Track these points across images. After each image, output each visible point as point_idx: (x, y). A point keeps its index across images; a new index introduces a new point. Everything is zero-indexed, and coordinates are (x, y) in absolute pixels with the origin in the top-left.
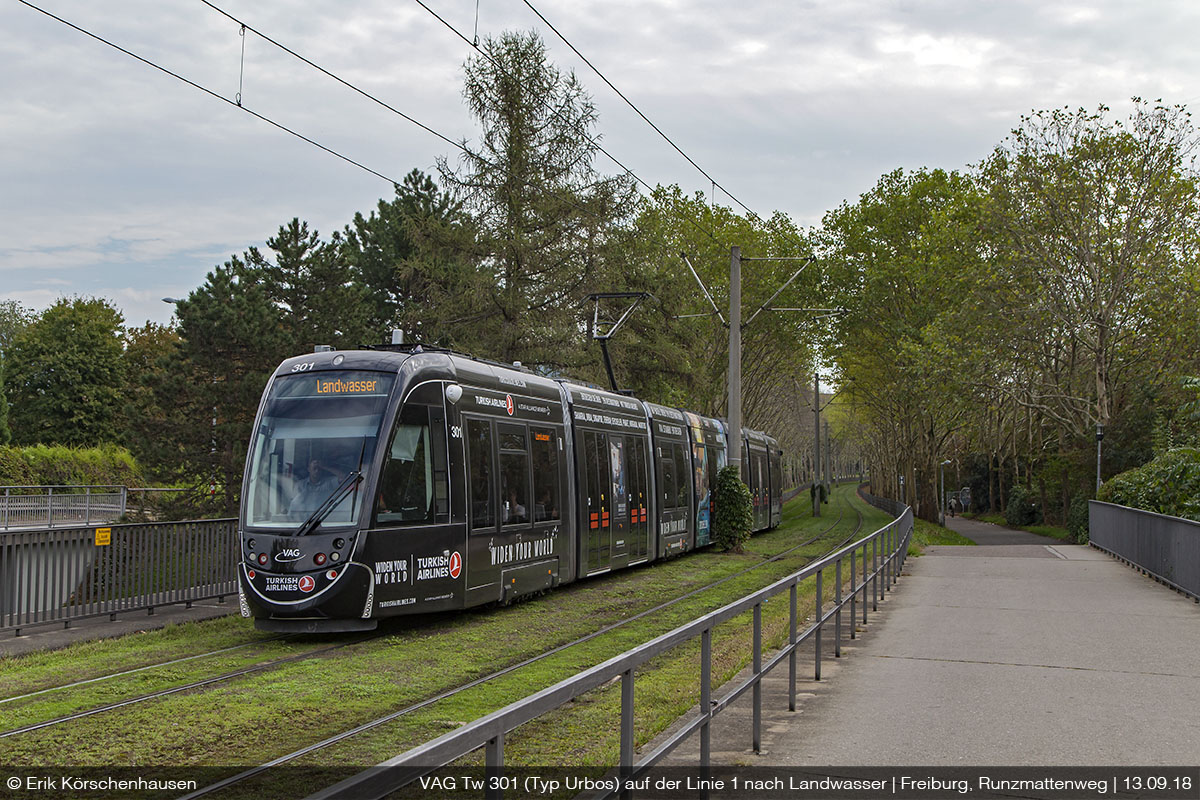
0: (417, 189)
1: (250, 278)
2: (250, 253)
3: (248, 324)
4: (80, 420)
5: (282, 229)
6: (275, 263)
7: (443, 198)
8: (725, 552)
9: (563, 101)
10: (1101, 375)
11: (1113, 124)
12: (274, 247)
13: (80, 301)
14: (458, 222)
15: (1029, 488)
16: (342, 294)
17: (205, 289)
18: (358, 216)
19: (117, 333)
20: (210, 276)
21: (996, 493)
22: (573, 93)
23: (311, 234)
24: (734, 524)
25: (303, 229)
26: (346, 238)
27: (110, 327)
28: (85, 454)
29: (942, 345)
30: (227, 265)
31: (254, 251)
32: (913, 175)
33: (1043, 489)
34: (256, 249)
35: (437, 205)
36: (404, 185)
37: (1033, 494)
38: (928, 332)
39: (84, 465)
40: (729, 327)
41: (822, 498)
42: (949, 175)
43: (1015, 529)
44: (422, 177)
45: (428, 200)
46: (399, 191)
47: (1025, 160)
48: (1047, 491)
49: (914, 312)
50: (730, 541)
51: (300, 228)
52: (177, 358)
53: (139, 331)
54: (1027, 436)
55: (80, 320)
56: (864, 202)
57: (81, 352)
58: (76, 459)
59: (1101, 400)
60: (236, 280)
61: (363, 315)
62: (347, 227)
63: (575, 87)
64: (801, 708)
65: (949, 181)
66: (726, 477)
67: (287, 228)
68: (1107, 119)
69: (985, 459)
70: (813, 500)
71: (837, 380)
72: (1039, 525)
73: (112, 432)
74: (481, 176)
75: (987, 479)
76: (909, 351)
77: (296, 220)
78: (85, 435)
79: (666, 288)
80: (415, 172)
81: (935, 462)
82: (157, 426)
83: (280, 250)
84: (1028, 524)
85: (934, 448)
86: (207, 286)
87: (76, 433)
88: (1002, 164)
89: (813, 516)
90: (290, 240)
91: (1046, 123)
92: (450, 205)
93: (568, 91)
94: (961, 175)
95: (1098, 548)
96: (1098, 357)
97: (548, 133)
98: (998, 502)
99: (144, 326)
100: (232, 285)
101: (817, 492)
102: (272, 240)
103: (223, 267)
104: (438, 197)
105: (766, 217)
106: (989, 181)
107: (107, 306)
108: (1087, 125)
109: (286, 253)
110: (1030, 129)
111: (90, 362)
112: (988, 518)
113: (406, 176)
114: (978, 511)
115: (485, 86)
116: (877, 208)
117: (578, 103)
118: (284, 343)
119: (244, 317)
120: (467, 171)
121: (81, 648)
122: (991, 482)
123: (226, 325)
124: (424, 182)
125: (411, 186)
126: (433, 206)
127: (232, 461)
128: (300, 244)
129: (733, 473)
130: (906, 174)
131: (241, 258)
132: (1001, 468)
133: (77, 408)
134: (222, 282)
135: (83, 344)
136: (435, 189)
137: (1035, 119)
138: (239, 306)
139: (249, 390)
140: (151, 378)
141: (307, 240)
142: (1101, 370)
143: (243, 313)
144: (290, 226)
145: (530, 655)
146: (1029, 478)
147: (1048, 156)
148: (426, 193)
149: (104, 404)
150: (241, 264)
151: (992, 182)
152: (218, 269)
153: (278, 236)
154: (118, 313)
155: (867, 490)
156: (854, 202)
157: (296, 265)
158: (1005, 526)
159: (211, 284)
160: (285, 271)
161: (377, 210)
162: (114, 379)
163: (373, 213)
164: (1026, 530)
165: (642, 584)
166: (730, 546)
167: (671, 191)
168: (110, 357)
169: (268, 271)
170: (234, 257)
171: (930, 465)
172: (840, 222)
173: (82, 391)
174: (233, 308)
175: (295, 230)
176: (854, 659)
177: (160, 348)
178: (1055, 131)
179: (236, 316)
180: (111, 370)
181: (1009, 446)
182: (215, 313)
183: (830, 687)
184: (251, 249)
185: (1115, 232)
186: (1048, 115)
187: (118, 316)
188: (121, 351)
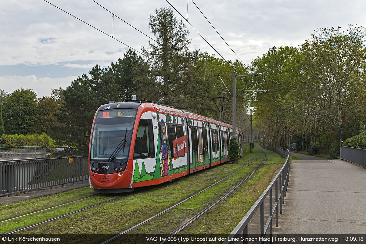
0: (131, 55)
1: (84, 83)
2: (83, 75)
3: (85, 97)
4: (24, 127)
5: (93, 68)
6: (91, 78)
7: (138, 58)
8: (232, 163)
9: (179, 28)
10: (339, 108)
11: (342, 32)
12: (91, 74)
13: (23, 90)
14: (143, 65)
15: (315, 143)
16: (112, 88)
17: (71, 86)
18: (112, 63)
19: (35, 100)
20: (72, 83)
21: (304, 145)
22: (182, 26)
23: (102, 69)
24: (235, 155)
25: (99, 68)
26: (108, 70)
27: (33, 98)
28: (29, 137)
29: (291, 100)
30: (78, 79)
31: (85, 75)
32: (279, 48)
33: (320, 143)
34: (85, 74)
35: (137, 59)
36: (127, 54)
37: (317, 145)
38: (287, 96)
39: (29, 140)
40: (232, 96)
41: (253, 147)
42: (290, 48)
43: (311, 156)
44: (132, 51)
45: (134, 58)
46: (125, 56)
47: (315, 43)
48: (321, 144)
49: (280, 90)
50: (234, 160)
51: (98, 68)
52: (63, 107)
53: (41, 99)
54: (315, 127)
55: (24, 96)
56: (264, 57)
57: (24, 106)
58: (27, 138)
59: (340, 116)
60: (80, 84)
61: (118, 94)
62: (109, 67)
63: (182, 24)
64: (285, 203)
65: (290, 49)
66: (232, 141)
67: (94, 68)
68: (341, 31)
69: (300, 134)
70: (250, 148)
71: (255, 111)
72: (319, 154)
73: (34, 130)
74: (155, 52)
75: (301, 140)
76: (281, 102)
77: (97, 65)
78: (26, 131)
79: (208, 84)
80: (130, 50)
81: (287, 136)
82: (58, 128)
83: (93, 74)
84: (316, 154)
85: (287, 131)
86: (72, 86)
87: (23, 131)
88: (308, 45)
89: (250, 152)
90: (95, 71)
91: (322, 32)
92: (141, 60)
93: (180, 25)
94: (294, 48)
95: (344, 160)
96: (338, 103)
97: (175, 38)
98: (305, 147)
99: (43, 97)
100: (79, 85)
101: (252, 145)
102: (90, 71)
103: (76, 80)
104: (137, 57)
105: (233, 61)
106: (304, 50)
107: (31, 91)
108: (334, 32)
109: (95, 75)
110: (317, 34)
111: (27, 109)
112: (302, 152)
113: (127, 51)
114: (299, 150)
115: (155, 24)
116: (268, 59)
117: (183, 29)
118: (96, 103)
119: (83, 95)
120: (150, 50)
121: (71, 191)
122: (303, 141)
123: (78, 98)
124: (133, 53)
125: (129, 54)
126: (136, 60)
127: (81, 138)
128: (98, 72)
129: (234, 140)
130: (277, 48)
131: (81, 77)
132: (306, 137)
133: (23, 123)
134: (76, 84)
135: (24, 103)
136: (136, 55)
137: (319, 31)
138: (82, 92)
139: (86, 117)
140: (56, 114)
141: (101, 71)
142: (339, 107)
143: (83, 94)
144: (95, 67)
145: (197, 192)
146: (315, 140)
147: (322, 42)
148: (134, 56)
149: (31, 121)
150: (81, 79)
151: (305, 50)
152: (75, 80)
153: (92, 70)
154: (35, 93)
155: (262, 144)
156: (261, 57)
157: (97, 79)
158: (308, 155)
159: (73, 85)
160: (94, 80)
161: (118, 62)
162: (34, 114)
163: (117, 62)
164: (315, 156)
165: (215, 172)
166: (234, 161)
167: (205, 54)
168: (33, 107)
169: (89, 81)
170: (79, 77)
171: (285, 137)
172: (257, 63)
173: (25, 118)
174: (80, 92)
175: (97, 69)
176: (291, 191)
177: (48, 104)
178: (325, 35)
179: (81, 95)
180: (33, 111)
181: (308, 131)
182: (75, 94)
183: (290, 198)
184: (84, 74)
185: (342, 65)
186: (322, 30)
187: (35, 94)
188: (36, 105)
